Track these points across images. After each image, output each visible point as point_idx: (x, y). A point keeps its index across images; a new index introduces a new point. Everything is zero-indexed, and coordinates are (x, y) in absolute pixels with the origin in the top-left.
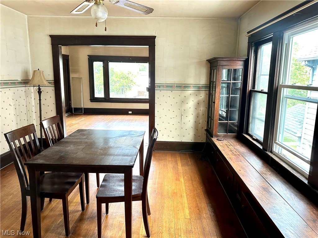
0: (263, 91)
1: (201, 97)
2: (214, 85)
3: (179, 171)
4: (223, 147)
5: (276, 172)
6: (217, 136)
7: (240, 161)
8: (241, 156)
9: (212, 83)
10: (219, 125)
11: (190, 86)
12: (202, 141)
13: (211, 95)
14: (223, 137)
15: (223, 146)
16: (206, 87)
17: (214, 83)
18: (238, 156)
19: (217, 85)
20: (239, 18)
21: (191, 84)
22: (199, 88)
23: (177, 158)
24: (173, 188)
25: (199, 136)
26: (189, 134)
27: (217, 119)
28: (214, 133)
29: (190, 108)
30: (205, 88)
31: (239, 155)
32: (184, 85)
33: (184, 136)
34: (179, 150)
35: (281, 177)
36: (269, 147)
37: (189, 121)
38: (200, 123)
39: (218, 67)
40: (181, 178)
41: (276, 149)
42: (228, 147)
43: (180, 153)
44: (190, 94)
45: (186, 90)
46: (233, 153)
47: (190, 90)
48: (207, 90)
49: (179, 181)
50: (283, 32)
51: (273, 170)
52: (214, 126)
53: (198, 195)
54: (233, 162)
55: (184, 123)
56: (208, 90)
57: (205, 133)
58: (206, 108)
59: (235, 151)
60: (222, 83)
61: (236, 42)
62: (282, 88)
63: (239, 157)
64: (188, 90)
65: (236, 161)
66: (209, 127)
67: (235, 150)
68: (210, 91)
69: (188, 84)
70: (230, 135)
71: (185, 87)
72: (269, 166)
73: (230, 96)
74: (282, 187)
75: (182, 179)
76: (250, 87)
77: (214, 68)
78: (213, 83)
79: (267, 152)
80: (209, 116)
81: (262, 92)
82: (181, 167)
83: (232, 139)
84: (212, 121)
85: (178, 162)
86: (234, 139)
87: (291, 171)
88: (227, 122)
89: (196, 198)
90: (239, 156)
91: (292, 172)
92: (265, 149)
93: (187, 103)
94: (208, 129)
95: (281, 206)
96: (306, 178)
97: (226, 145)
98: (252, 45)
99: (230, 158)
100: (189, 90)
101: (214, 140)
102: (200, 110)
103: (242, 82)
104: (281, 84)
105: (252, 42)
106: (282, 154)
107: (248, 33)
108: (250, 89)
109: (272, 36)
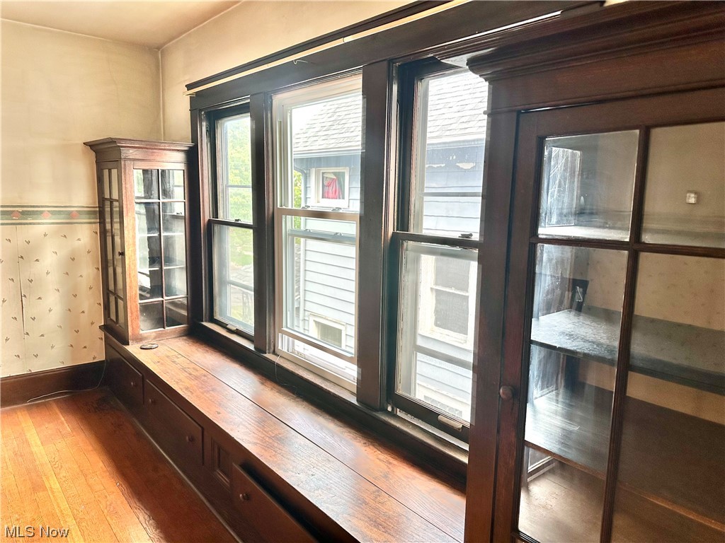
0: (239, 222)
1: (79, 240)
2: (116, 209)
3: (38, 463)
4: (162, 364)
5: (291, 394)
6: (139, 339)
7: (213, 390)
8: (210, 376)
9: (108, 203)
10: (141, 311)
11: (41, 212)
12: (94, 358)
13: (109, 234)
14: (155, 338)
15: (161, 361)
16: (91, 213)
17: (116, 204)
18: (203, 378)
19: (125, 210)
20: (158, 48)
21: (42, 207)
22: (69, 217)
23: (24, 425)
24: (29, 516)
25: (85, 347)
26: (52, 347)
27: (136, 297)
28: (130, 334)
29: (48, 273)
30: (87, 216)
31: (205, 376)
32: (20, 209)
33: (36, 356)
34: (24, 399)
35: (305, 403)
36: (270, 343)
37: (50, 311)
38: (83, 312)
39: (123, 163)
40: (48, 478)
41: (283, 344)
42: (174, 362)
43: (29, 408)
44: (45, 235)
45: (30, 224)
46: (190, 374)
47: (43, 224)
48: (95, 223)
49: (45, 489)
50: (271, 97)
51: (286, 391)
52: (129, 315)
53: (112, 509)
54: (197, 396)
55: (34, 319)
56: (98, 221)
57: (102, 334)
58: (98, 269)
59: (194, 368)
60: (137, 203)
61: (157, 105)
62: (284, 216)
63: (206, 382)
64: (34, 224)
65: (203, 393)
66: (111, 320)
67: (193, 366)
68: (102, 223)
69: (31, 207)
70: (172, 332)
71: (25, 214)
72: (276, 386)
73: (162, 234)
74: (313, 425)
75: (52, 482)
76: (206, 214)
77: (110, 165)
78: (111, 203)
79: (267, 355)
80: (108, 289)
81: (237, 224)
82: (42, 447)
83: (177, 340)
84: (121, 302)
85: (28, 435)
86: (183, 339)
87: (323, 386)
88: (161, 299)
89: (108, 518)
90: (205, 378)
91: (325, 387)
92: (261, 349)
93: (37, 260)
94: (109, 322)
95: (325, 468)
96: (352, 393)
97: (168, 357)
98: (200, 116)
99: (187, 389)
100: (39, 224)
101: (133, 349)
102: (81, 276)
103: (186, 201)
104: (279, 206)
105: (201, 111)
106: (296, 353)
107: (189, 87)
108: (207, 218)
109: (249, 101)
